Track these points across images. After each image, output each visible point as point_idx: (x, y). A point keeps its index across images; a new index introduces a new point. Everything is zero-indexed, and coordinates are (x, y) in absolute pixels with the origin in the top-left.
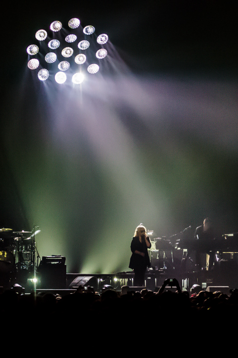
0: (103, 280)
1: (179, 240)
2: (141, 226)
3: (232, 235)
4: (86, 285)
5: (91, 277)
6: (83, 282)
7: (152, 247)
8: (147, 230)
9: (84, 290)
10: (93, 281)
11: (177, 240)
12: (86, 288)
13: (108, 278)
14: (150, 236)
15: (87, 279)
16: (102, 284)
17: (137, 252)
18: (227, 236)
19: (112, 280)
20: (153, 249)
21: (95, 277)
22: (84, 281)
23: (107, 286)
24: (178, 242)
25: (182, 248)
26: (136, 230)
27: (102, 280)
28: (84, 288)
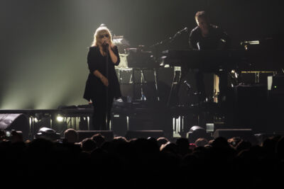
0: (38, 119)
1: (167, 51)
2: (102, 28)
3: (257, 42)
4: (8, 129)
5: (17, 115)
6: (4, 124)
7: (120, 64)
8: (113, 36)
9: (6, 138)
10: (21, 122)
11: (164, 52)
12: (8, 133)
13: (47, 116)
14: (118, 44)
15: (11, 118)
16: (37, 126)
17: (97, 73)
18: (248, 44)
19: (54, 119)
20: (123, 66)
21: (25, 114)
22: (6, 122)
23: (44, 129)
24: (164, 55)
25: (173, 65)
26: (96, 34)
27: (36, 120)
28: (5, 134)
